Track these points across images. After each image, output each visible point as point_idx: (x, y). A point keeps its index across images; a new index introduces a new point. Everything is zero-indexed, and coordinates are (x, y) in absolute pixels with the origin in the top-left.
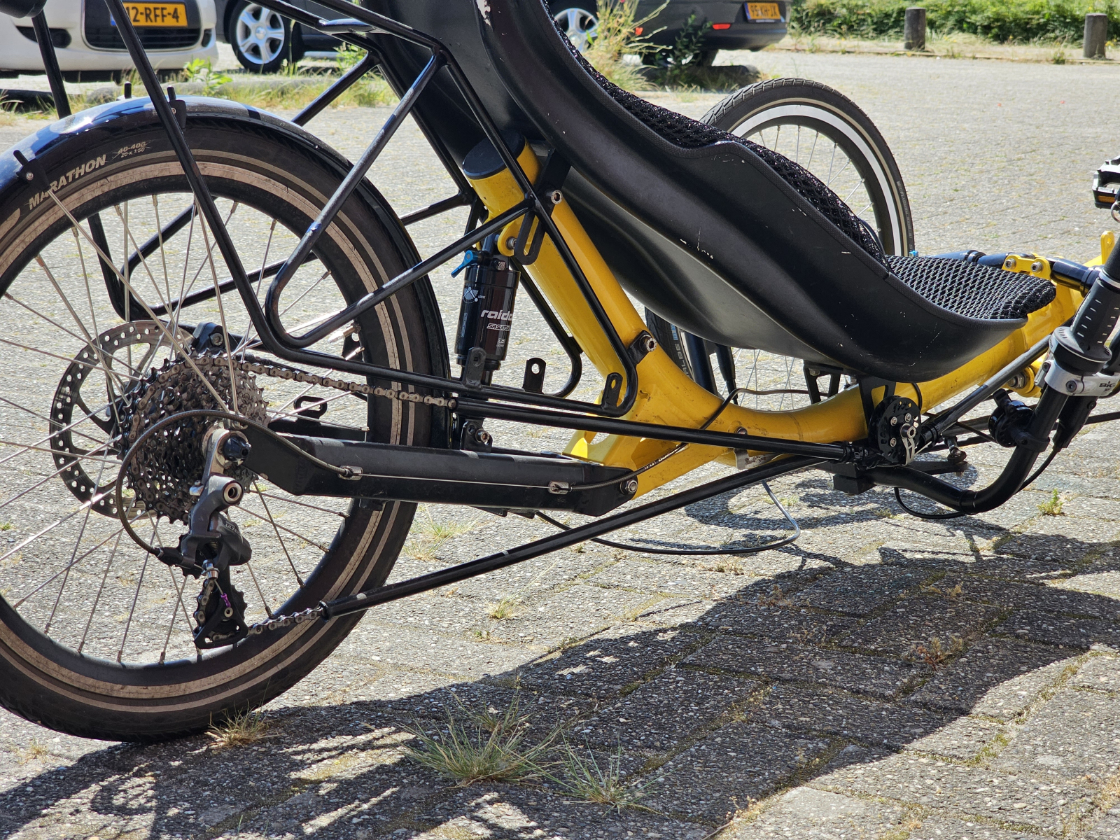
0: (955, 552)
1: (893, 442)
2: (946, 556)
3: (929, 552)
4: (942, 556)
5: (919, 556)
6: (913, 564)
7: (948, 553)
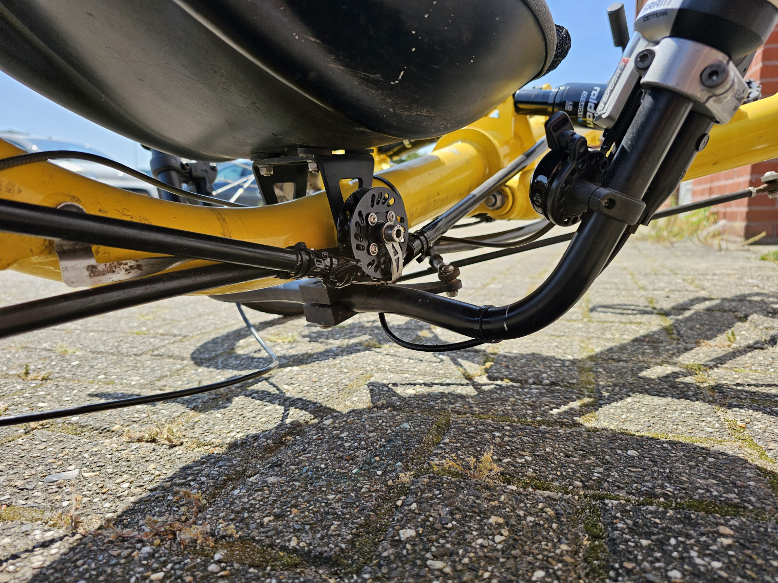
0: (448, 381)
1: (373, 248)
2: (442, 389)
3: (420, 384)
4: (436, 389)
5: (411, 391)
6: (406, 403)
7: (442, 384)
